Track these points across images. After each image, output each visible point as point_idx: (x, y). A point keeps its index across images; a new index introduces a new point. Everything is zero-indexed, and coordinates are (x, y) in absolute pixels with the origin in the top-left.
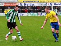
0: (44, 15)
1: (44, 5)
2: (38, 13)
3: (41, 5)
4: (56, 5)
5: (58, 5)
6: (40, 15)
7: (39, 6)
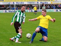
0: (8, 12)
1: (8, 4)
2: (3, 10)
3: (6, 4)
4: (18, 4)
5: (20, 4)
6: (5, 12)
7: (4, 5)
